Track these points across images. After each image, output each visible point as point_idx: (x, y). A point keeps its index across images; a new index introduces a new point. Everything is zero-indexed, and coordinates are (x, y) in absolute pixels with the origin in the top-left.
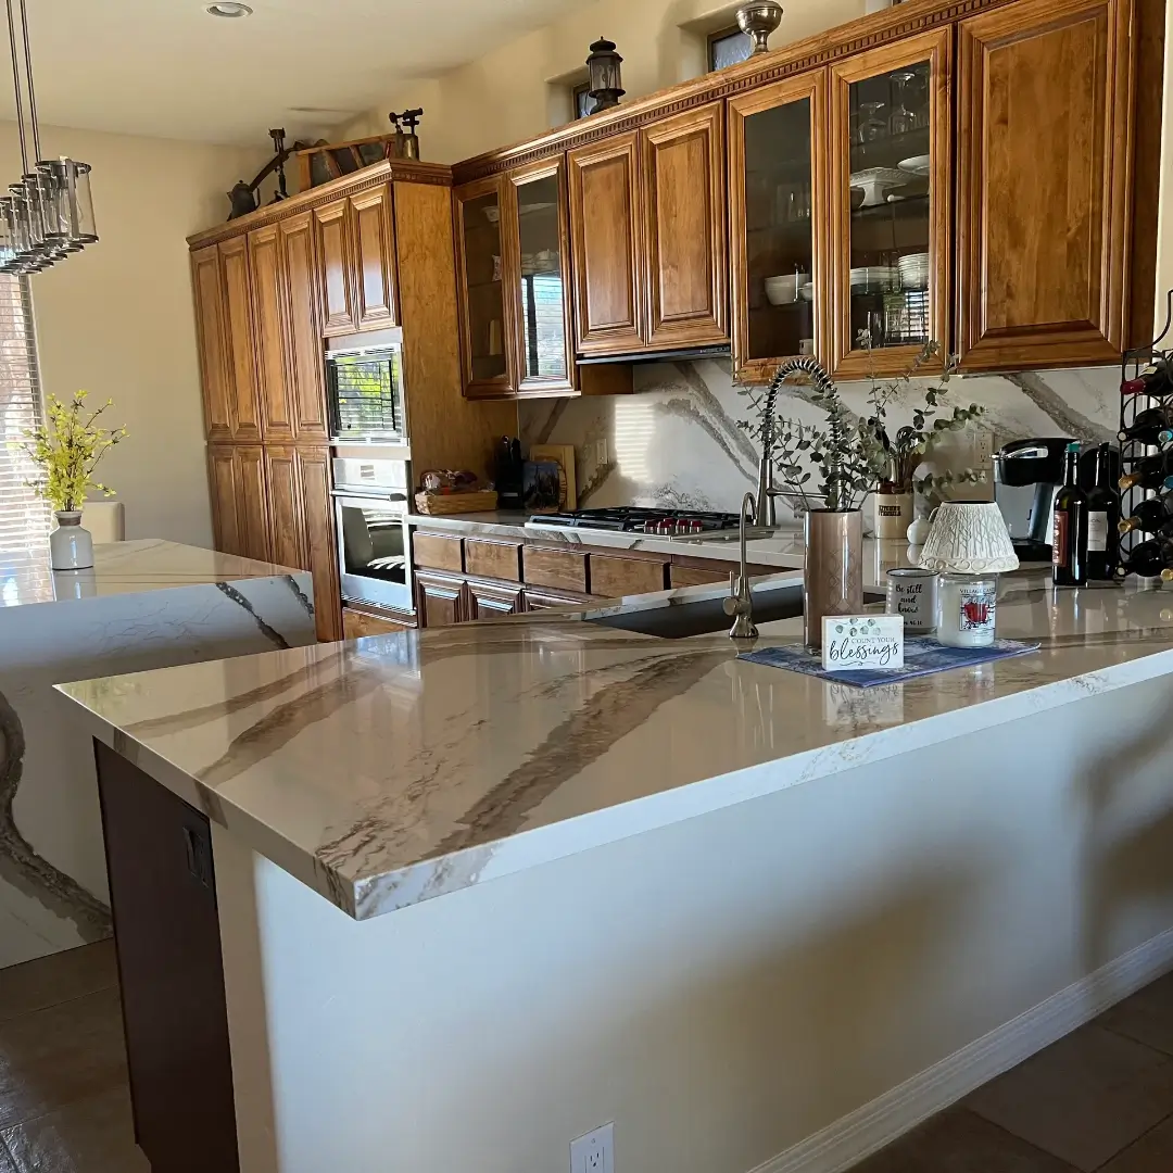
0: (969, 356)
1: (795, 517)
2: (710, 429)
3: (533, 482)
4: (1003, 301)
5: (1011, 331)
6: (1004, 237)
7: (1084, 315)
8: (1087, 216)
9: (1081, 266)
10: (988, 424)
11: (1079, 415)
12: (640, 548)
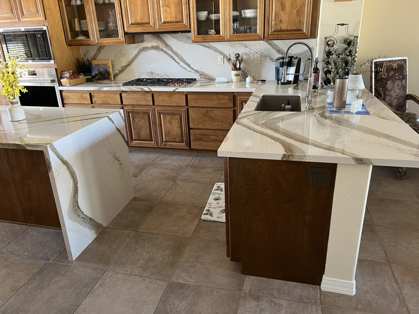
0: (269, 36)
1: (200, 78)
2: (168, 54)
3: (97, 72)
4: (279, 23)
5: (281, 31)
6: (279, 7)
7: (300, 27)
8: (302, 4)
9: (300, 16)
10: (259, 52)
11: (282, 50)
12: (177, 90)
